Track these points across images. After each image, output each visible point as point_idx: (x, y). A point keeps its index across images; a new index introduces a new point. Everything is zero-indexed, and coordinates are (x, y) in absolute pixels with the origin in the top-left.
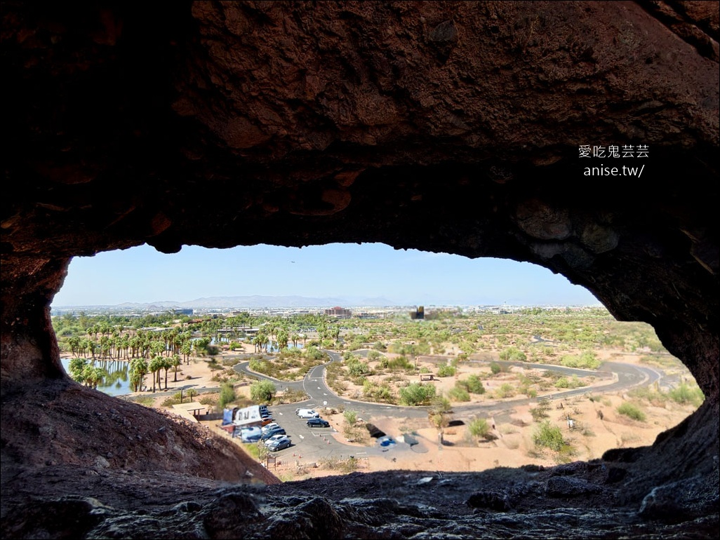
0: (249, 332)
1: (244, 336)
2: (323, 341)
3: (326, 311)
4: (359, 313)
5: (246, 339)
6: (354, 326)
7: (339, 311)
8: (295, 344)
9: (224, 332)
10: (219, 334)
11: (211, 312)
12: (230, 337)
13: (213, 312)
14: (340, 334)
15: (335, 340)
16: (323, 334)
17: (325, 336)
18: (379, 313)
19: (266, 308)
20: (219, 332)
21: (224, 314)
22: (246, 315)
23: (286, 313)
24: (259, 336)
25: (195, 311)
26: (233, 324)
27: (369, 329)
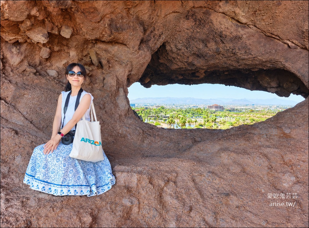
0: (164, 117)
1: (161, 119)
2: (206, 124)
3: (209, 107)
4: (229, 108)
5: (163, 121)
6: (226, 116)
7: (217, 107)
8: (190, 125)
9: (152, 117)
10: (149, 117)
11: (145, 106)
12: (155, 119)
13: (146, 106)
14: (217, 120)
15: (214, 123)
16: (206, 120)
17: (208, 121)
18: (242, 109)
19: (174, 104)
20: (149, 116)
21: (151, 107)
22: (163, 108)
23: (185, 107)
24: (170, 120)
25: (136, 105)
26: (156, 112)
27: (235, 118)
